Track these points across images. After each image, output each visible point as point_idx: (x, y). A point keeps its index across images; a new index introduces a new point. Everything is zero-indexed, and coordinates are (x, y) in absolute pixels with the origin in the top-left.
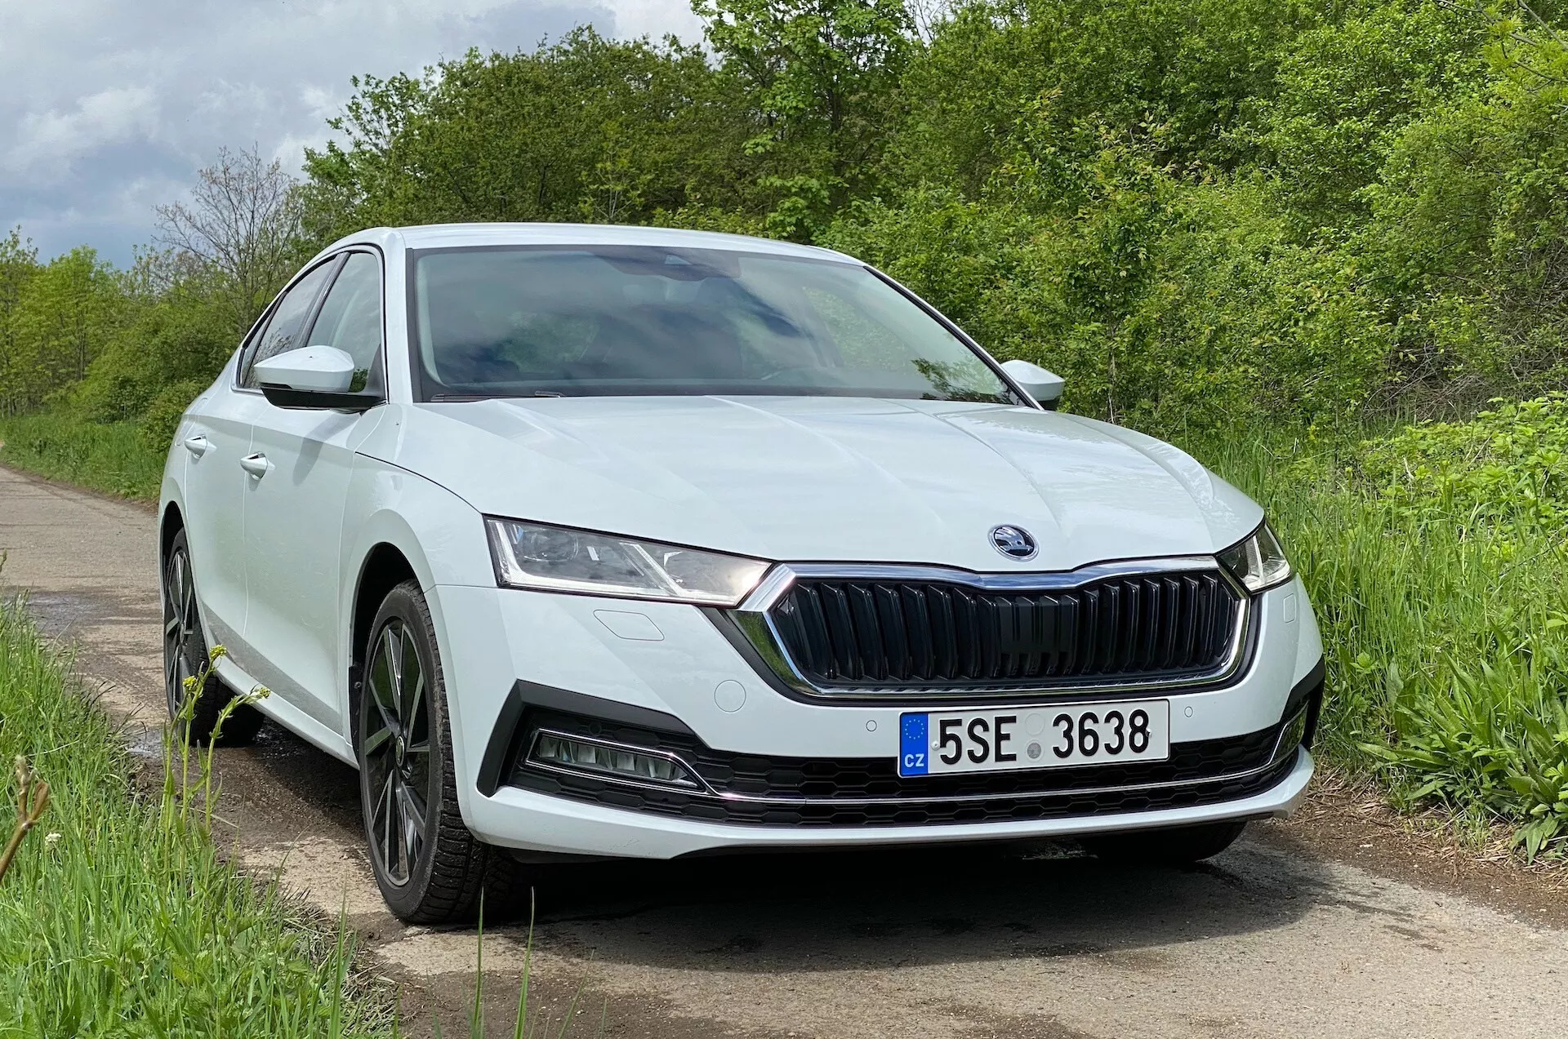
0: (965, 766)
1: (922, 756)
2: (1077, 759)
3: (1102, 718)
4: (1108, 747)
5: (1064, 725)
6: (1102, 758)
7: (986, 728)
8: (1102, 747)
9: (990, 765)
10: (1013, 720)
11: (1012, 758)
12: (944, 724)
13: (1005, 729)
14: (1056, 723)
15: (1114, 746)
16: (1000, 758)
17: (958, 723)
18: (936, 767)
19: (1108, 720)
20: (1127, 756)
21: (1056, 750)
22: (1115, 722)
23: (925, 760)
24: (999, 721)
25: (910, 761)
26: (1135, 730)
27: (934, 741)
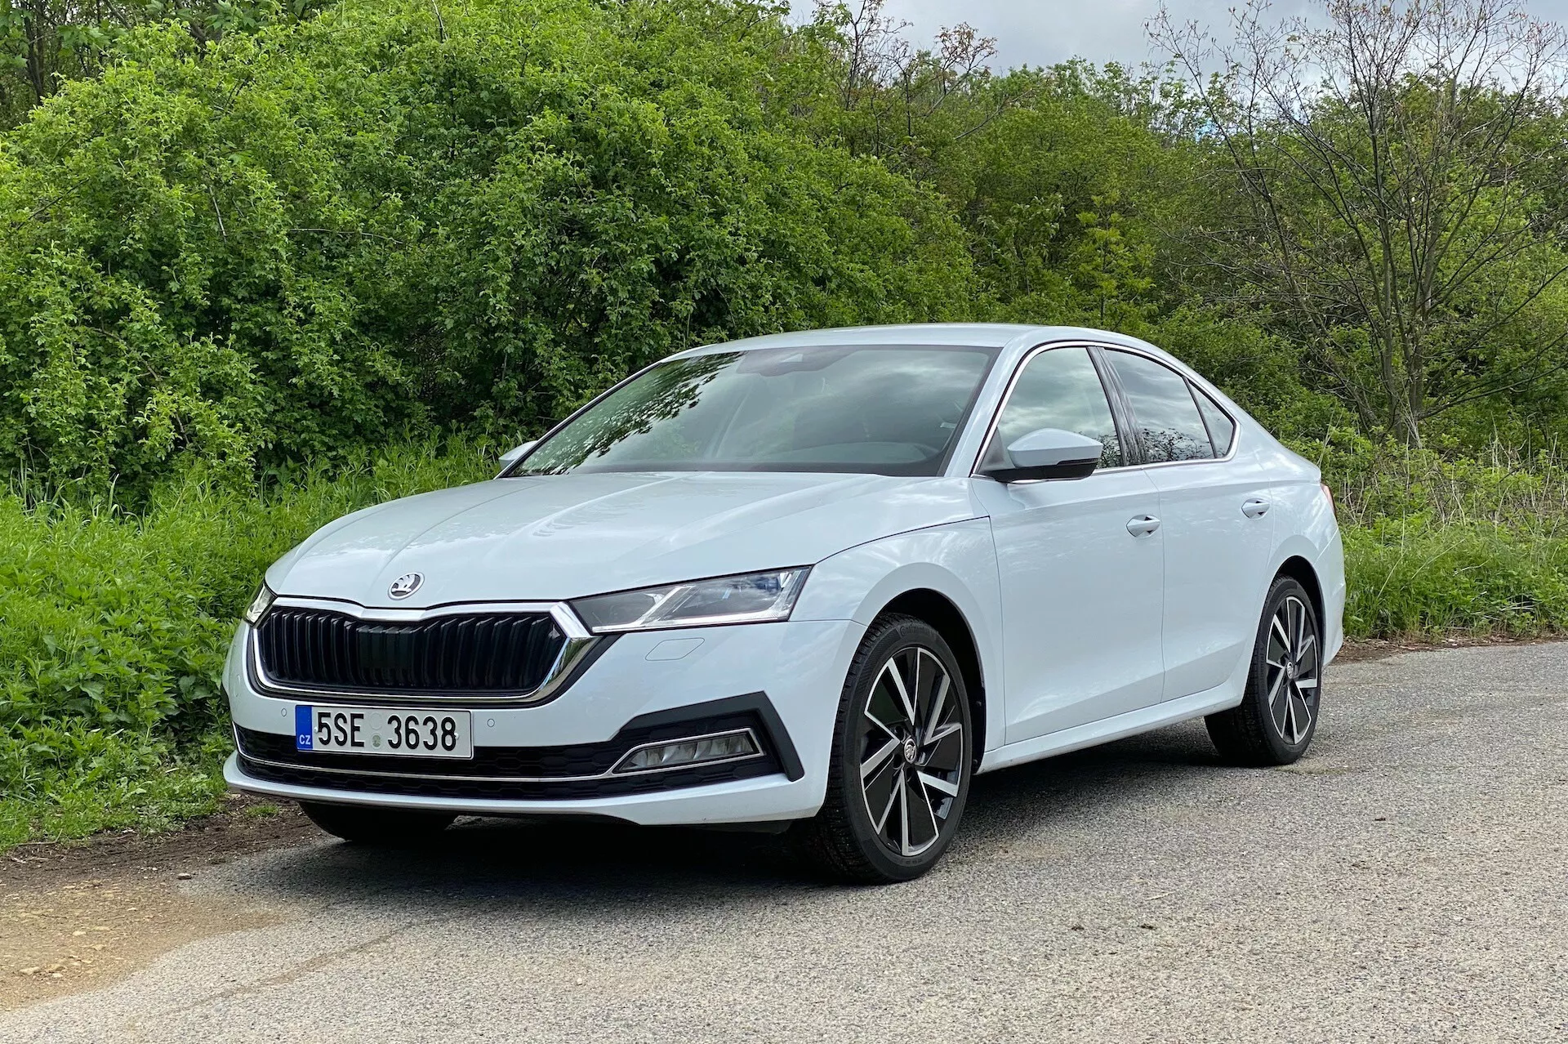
0: (333, 748)
1: (309, 737)
2: (404, 751)
3: (421, 721)
4: (426, 744)
5: (395, 724)
6: (421, 752)
7: (345, 721)
8: (421, 744)
9: (348, 749)
10: (361, 716)
11: (361, 744)
12: (321, 715)
13: (357, 722)
14: (390, 722)
15: (431, 743)
16: (354, 744)
17: (328, 715)
18: (318, 747)
19: (425, 723)
20: (440, 753)
21: (390, 742)
22: (430, 725)
23: (311, 740)
24: (354, 716)
25: (303, 740)
26: (446, 733)
27: (316, 728)
